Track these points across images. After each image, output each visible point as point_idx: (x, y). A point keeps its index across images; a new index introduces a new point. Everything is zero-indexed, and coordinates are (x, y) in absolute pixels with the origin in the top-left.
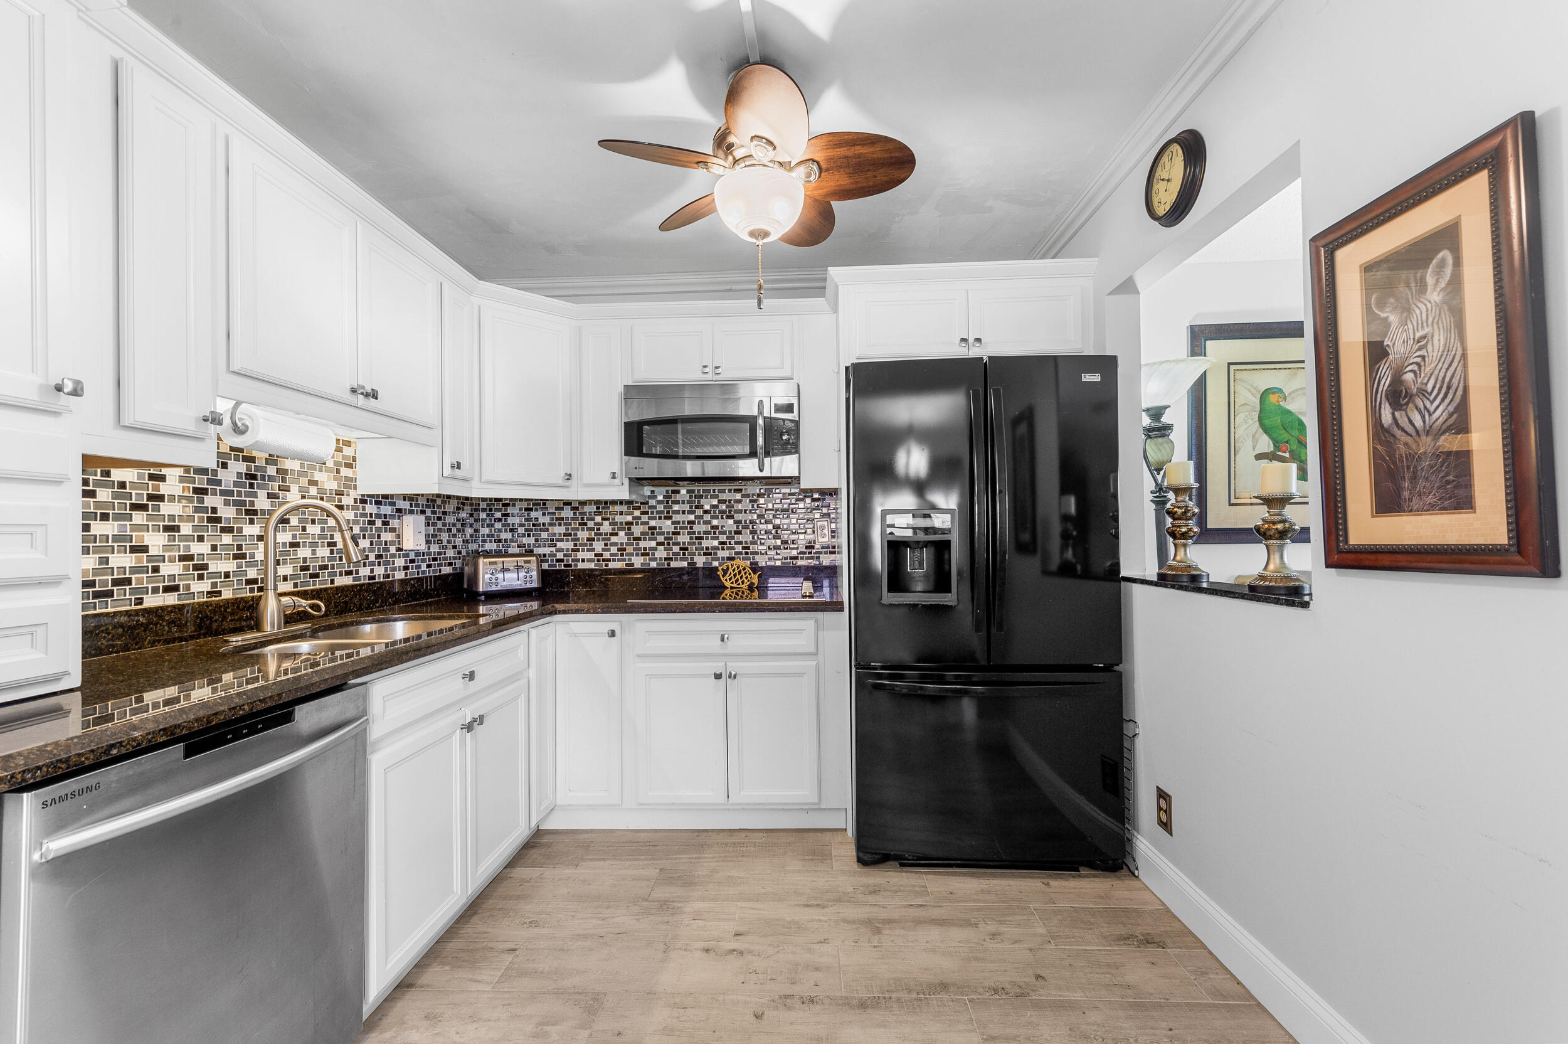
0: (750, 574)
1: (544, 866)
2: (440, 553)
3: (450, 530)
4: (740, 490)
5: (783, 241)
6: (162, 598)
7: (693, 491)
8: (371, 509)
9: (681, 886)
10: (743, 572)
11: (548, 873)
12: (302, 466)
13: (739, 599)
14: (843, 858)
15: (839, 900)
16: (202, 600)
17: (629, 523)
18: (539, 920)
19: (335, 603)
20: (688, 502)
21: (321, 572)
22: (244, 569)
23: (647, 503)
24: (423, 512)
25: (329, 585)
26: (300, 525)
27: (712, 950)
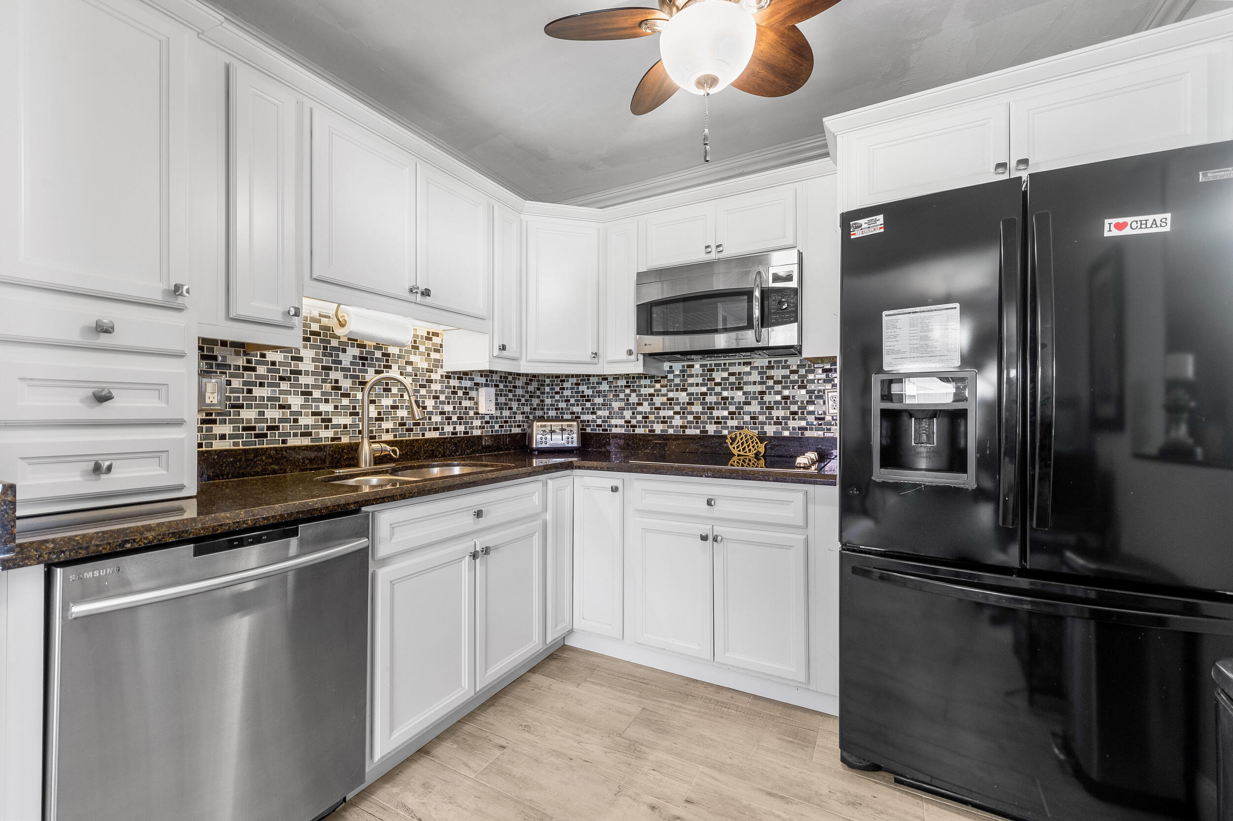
0: (757, 443)
1: (556, 678)
2: (510, 417)
3: (519, 400)
4: (750, 363)
5: (733, 86)
6: (300, 440)
7: (706, 365)
8: (454, 382)
9: (654, 731)
10: (750, 441)
11: (556, 685)
12: (401, 351)
13: (747, 467)
14: (826, 751)
15: (808, 800)
16: (327, 443)
17: (651, 395)
18: (532, 726)
19: (424, 450)
20: (702, 375)
21: (414, 427)
22: (357, 423)
23: (666, 377)
24: (497, 386)
25: (421, 437)
26: (399, 393)
27: (658, 810)
